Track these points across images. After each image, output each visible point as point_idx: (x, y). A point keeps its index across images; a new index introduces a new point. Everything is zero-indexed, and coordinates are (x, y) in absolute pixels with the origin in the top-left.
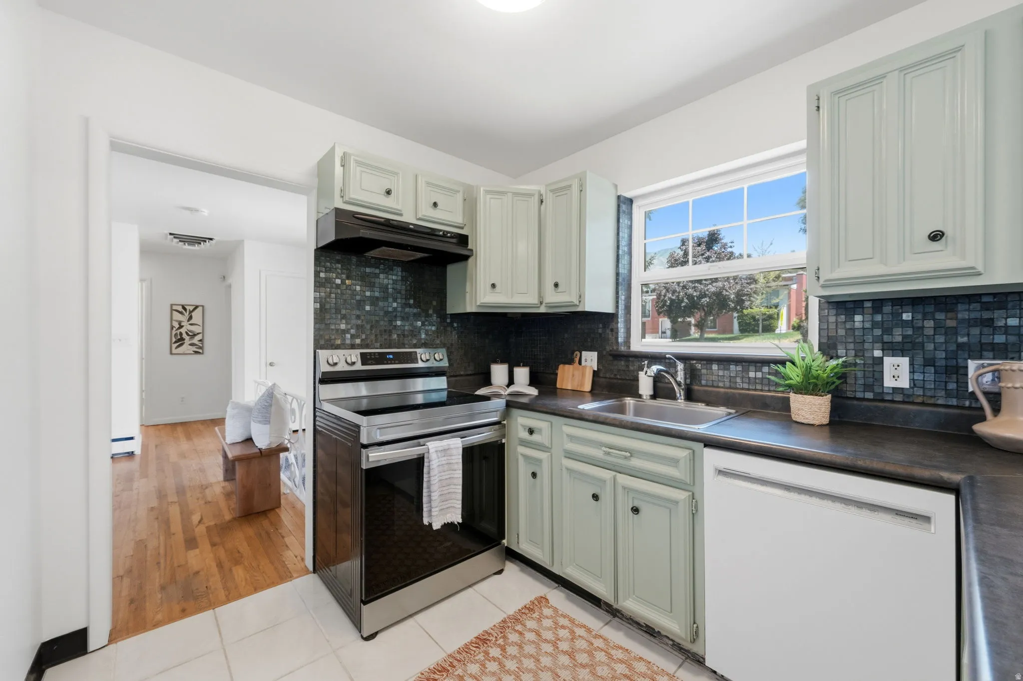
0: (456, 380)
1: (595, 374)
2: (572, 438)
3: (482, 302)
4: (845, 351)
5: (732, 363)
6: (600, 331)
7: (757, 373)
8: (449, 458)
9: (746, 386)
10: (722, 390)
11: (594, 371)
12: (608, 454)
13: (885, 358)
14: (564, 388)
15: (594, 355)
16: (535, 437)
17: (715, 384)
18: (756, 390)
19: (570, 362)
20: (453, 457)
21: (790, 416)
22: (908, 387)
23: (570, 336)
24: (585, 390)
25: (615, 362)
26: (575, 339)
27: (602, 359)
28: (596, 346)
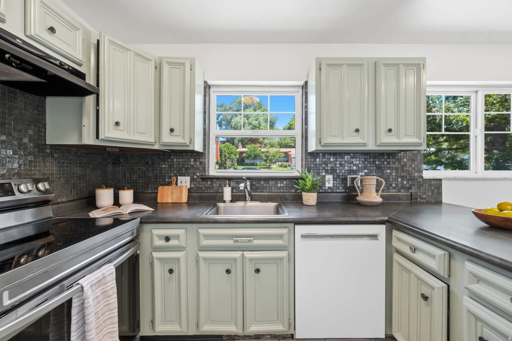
0: (59, 208)
1: (189, 190)
2: (207, 237)
3: (106, 136)
4: (313, 173)
5: (271, 180)
6: (192, 163)
7: (281, 184)
8: (104, 286)
9: (276, 191)
11: (188, 189)
12: (236, 241)
13: (326, 176)
14: (164, 202)
15: (188, 179)
16: (172, 242)
18: (281, 192)
19: (169, 184)
20: (108, 285)
21: (302, 203)
22: (332, 186)
23: (167, 166)
24: (183, 202)
25: (204, 182)
26: (172, 169)
27: (194, 181)
28: (188, 173)
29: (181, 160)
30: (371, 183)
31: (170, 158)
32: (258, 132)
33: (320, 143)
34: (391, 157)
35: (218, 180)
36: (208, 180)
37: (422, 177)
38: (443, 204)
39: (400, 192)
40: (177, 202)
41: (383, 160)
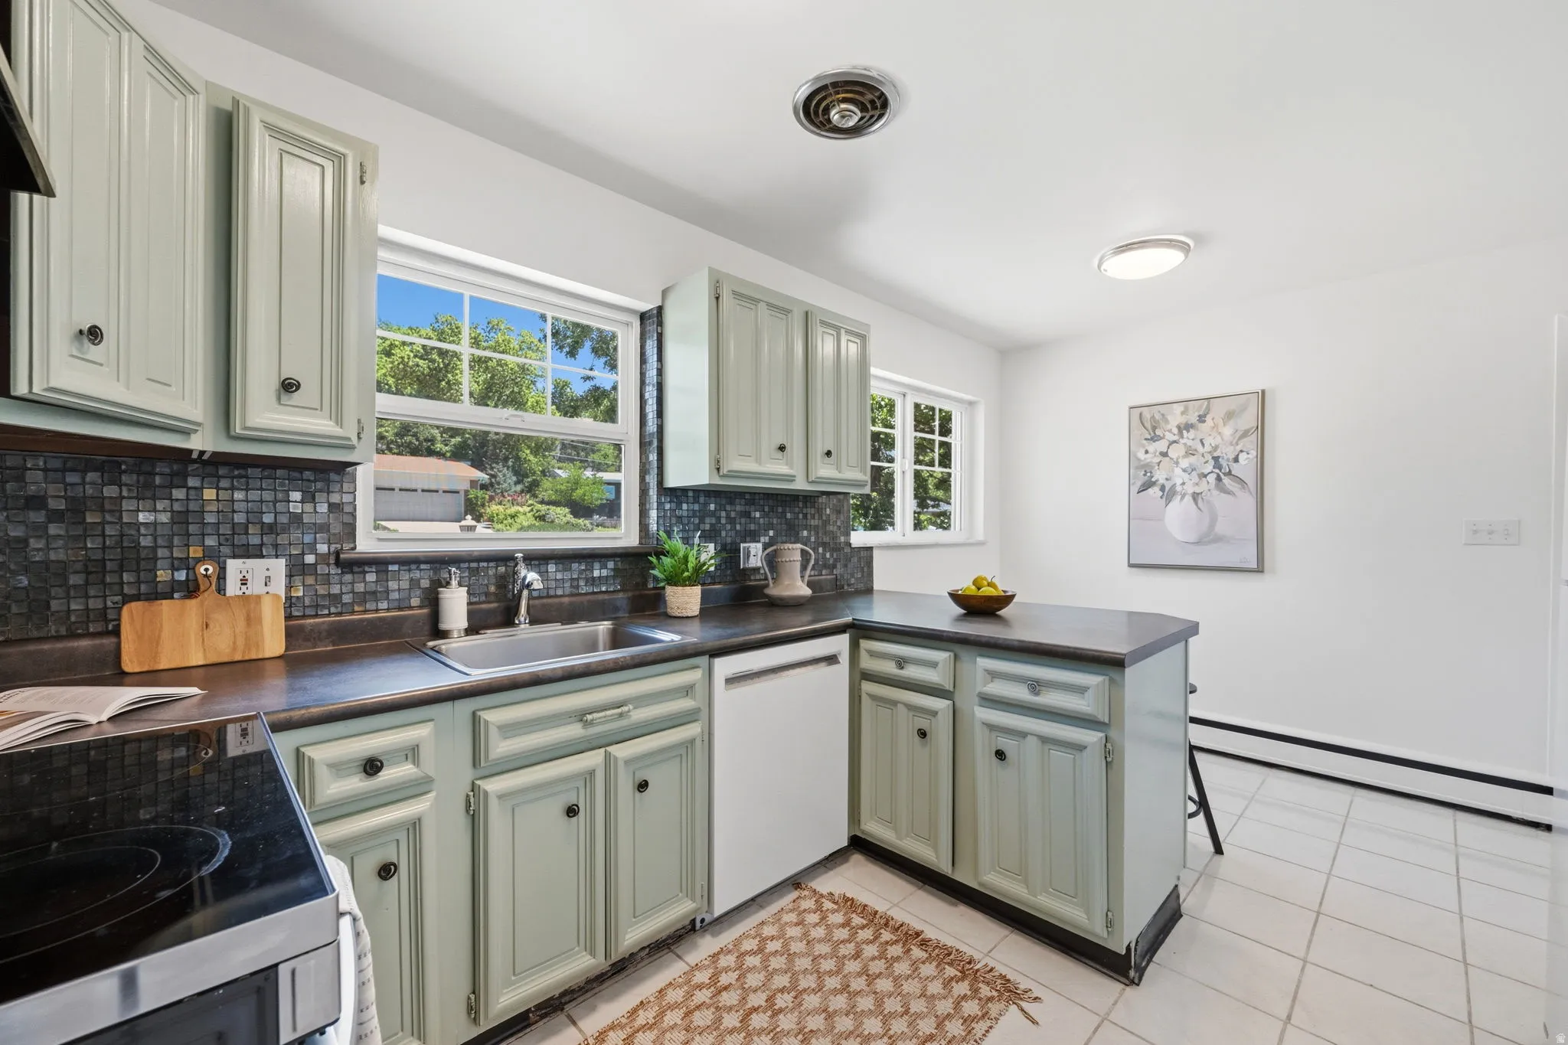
3: (53, 383)
6: (296, 508)
7: (602, 570)
9: (589, 590)
10: (566, 600)
11: (283, 603)
12: (591, 723)
14: (163, 665)
15: (278, 567)
17: (552, 593)
18: (602, 592)
19: (191, 589)
21: (669, 611)
22: (713, 570)
23: (164, 518)
24: (267, 655)
25: (348, 577)
26: (192, 528)
27: (303, 574)
28: (276, 546)
29: (239, 495)
30: (792, 559)
31: (185, 486)
32: (522, 416)
33: (718, 469)
34: (808, 504)
35: (405, 568)
36: (367, 569)
37: (850, 544)
38: (874, 592)
39: (821, 575)
40: (238, 657)
41: (797, 510)
